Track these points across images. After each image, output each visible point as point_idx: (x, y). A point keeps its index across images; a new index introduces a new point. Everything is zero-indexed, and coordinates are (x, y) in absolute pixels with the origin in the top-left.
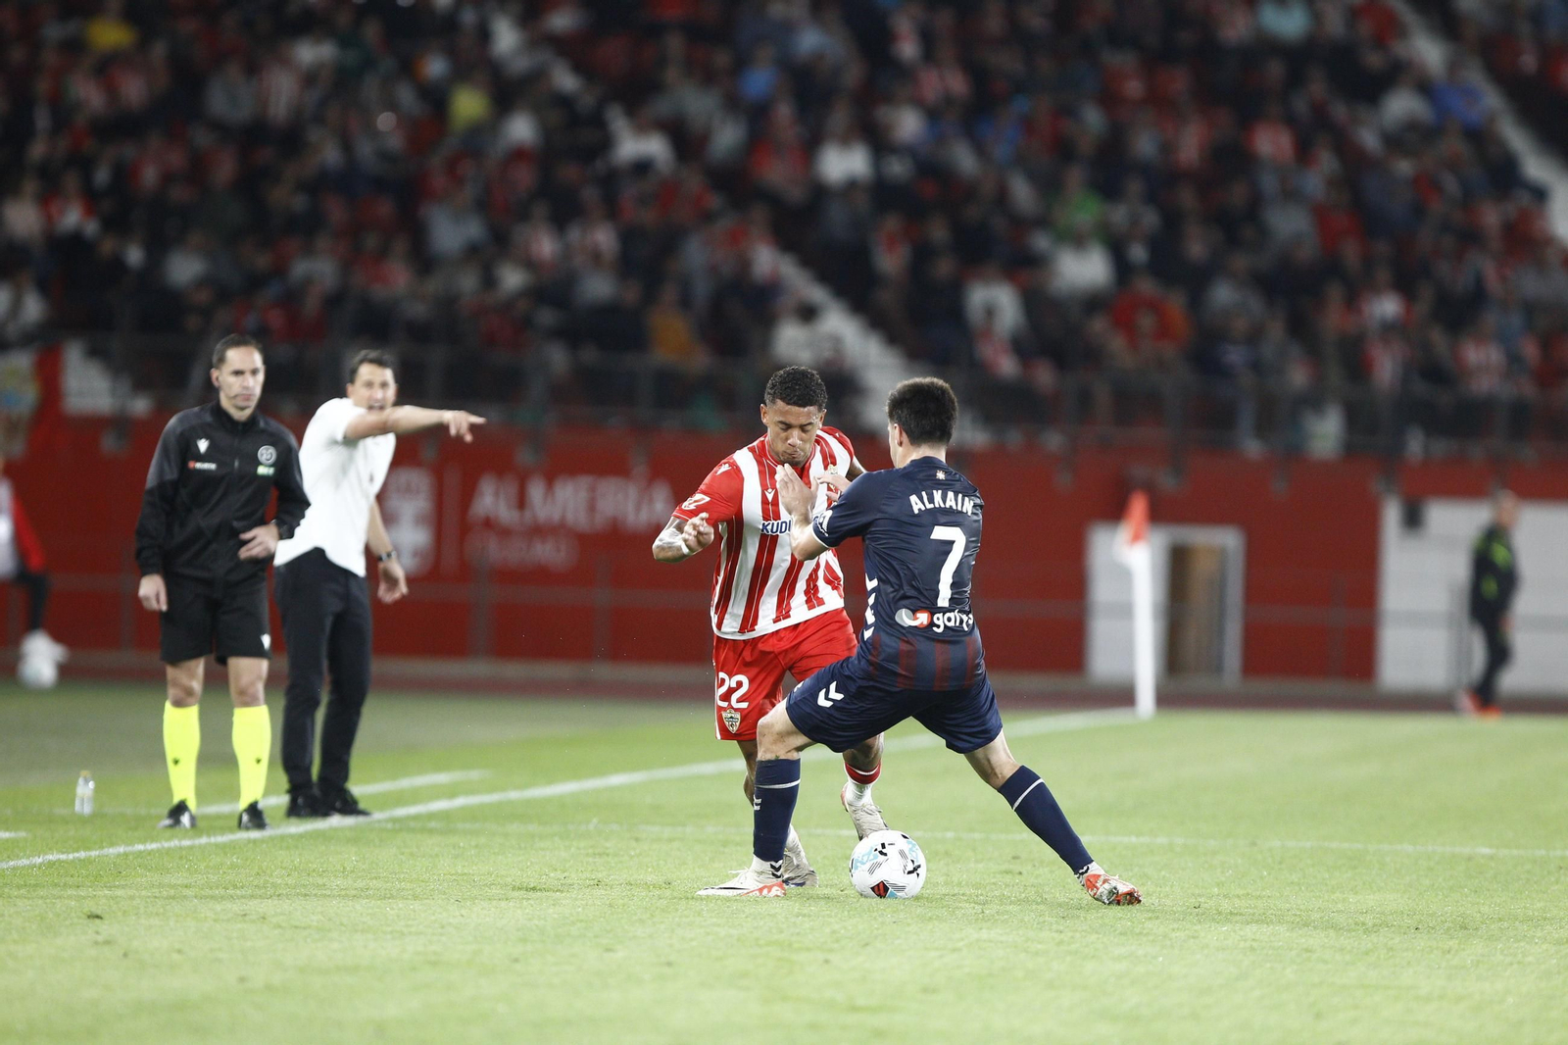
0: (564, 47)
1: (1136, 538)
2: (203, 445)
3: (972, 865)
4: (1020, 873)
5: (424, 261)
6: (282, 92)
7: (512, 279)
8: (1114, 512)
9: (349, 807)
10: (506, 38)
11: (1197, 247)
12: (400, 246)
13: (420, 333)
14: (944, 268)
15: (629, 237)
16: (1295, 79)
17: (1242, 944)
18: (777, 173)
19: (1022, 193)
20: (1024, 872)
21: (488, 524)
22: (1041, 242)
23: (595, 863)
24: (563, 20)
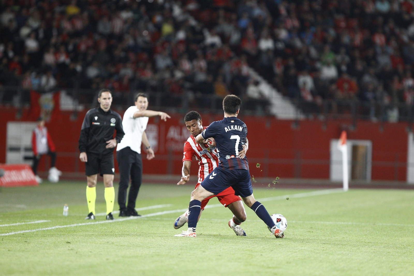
0: (192, 13)
1: (343, 143)
2: (96, 118)
3: (300, 230)
4: (313, 232)
5: (155, 70)
6: (118, 25)
7: (179, 75)
8: (338, 137)
9: (135, 214)
10: (177, 11)
11: (359, 66)
12: (149, 66)
13: (154, 89)
14: (292, 72)
15: (209, 64)
16: (386, 22)
17: (371, 251)
18: (248, 47)
19: (313, 52)
21: (172, 139)
22: (318, 65)
23: (200, 229)
24: (192, 6)
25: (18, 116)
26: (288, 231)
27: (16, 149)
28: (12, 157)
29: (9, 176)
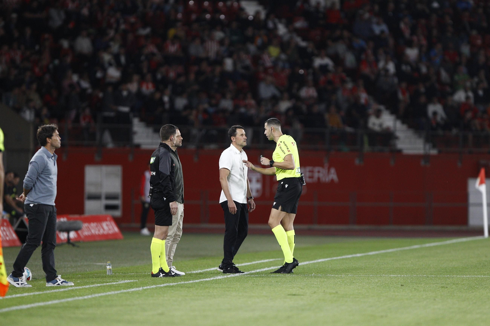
0: (299, 32)
1: (481, 183)
3: (432, 285)
4: (447, 287)
6: (213, 48)
8: (475, 175)
10: (282, 30)
14: (423, 99)
18: (366, 70)
20: (448, 287)
24: (299, 24)
25: (97, 158)
26: (418, 287)
27: (96, 197)
28: (91, 206)
29: (89, 229)
